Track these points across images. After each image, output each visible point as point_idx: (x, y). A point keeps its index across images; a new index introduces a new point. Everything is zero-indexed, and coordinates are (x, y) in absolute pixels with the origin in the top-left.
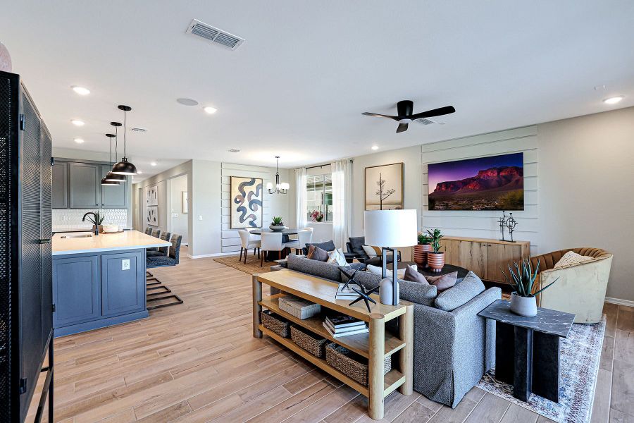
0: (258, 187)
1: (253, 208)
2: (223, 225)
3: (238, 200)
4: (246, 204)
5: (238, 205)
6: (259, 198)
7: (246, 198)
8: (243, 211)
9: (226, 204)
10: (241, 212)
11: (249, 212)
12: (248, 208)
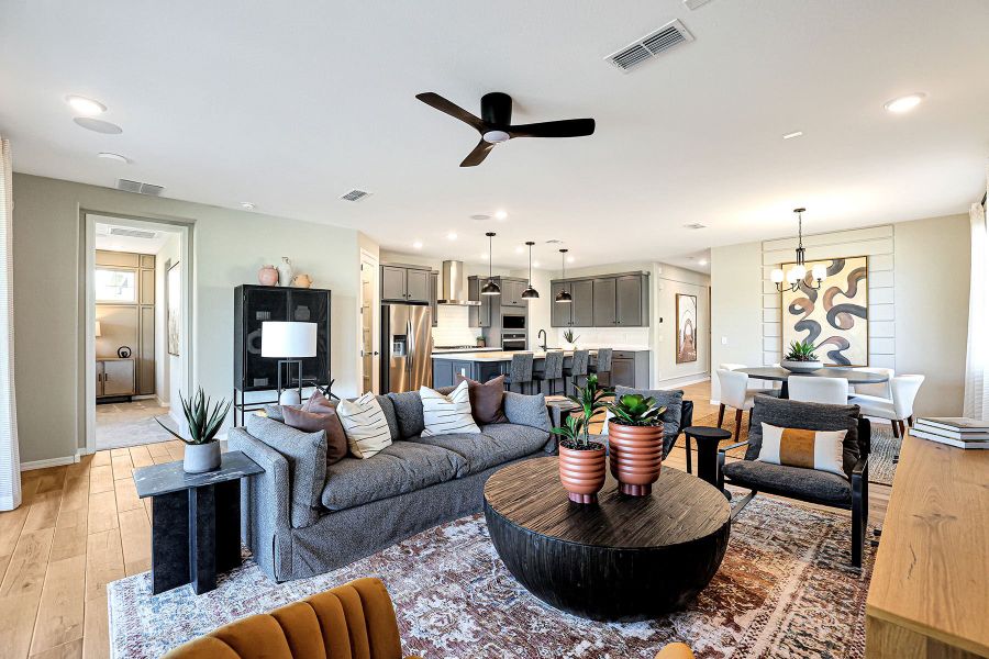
0: (854, 278)
1: (838, 322)
2: (766, 354)
3: (798, 307)
4: (819, 314)
5: (798, 318)
6: (859, 300)
7: (819, 303)
8: (811, 329)
9: (772, 315)
10: (807, 332)
11: (827, 331)
12: (825, 324)
